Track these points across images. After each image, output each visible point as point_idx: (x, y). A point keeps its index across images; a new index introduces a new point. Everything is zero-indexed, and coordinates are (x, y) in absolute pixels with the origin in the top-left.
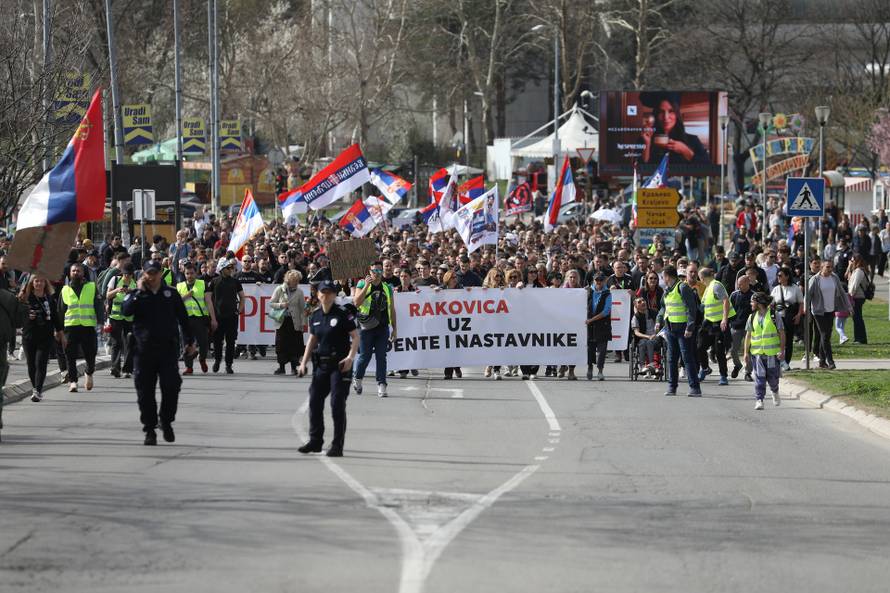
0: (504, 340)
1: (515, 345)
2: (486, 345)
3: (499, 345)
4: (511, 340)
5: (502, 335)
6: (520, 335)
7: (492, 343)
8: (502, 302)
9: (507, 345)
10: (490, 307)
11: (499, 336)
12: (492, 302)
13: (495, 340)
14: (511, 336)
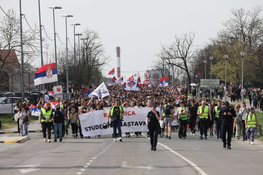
0: (134, 124)
1: (138, 125)
2: (128, 126)
3: (133, 125)
4: (136, 124)
5: (134, 122)
6: (139, 122)
7: (130, 125)
8: (133, 112)
9: (135, 125)
10: (130, 113)
11: (133, 123)
12: (130, 112)
13: (131, 124)
14: (136, 122)
